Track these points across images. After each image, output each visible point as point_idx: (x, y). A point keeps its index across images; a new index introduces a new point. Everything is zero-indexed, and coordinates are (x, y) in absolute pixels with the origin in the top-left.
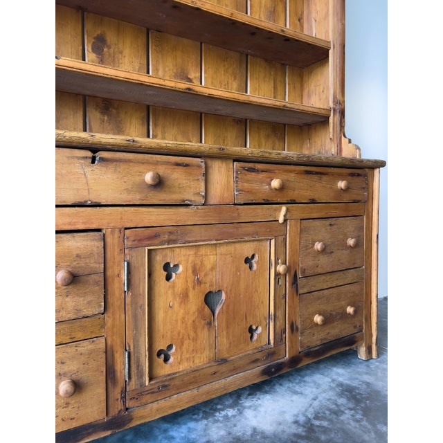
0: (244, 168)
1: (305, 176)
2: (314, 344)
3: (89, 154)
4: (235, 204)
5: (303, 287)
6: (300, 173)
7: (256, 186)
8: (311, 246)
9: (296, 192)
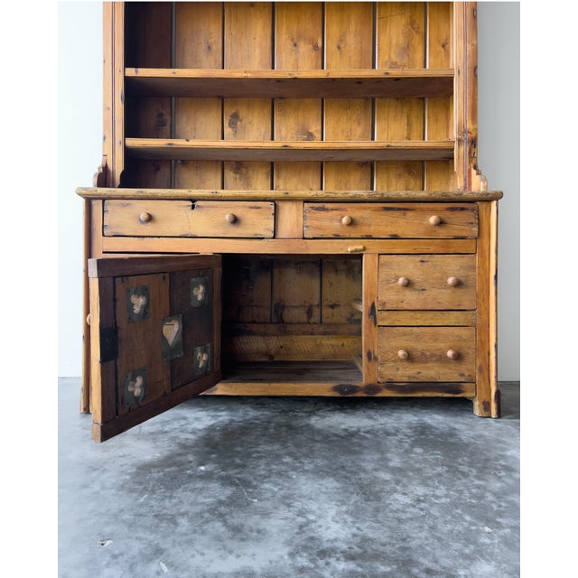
0: (312, 208)
1: (383, 212)
2: (399, 379)
3: (190, 203)
4: (304, 238)
5: (383, 319)
6: (375, 210)
7: (326, 223)
8: (393, 281)
9: (372, 228)
